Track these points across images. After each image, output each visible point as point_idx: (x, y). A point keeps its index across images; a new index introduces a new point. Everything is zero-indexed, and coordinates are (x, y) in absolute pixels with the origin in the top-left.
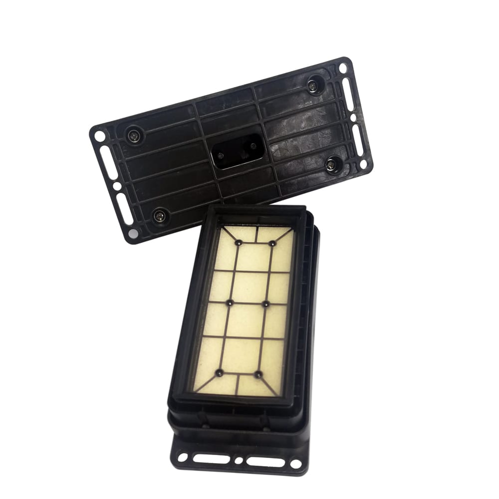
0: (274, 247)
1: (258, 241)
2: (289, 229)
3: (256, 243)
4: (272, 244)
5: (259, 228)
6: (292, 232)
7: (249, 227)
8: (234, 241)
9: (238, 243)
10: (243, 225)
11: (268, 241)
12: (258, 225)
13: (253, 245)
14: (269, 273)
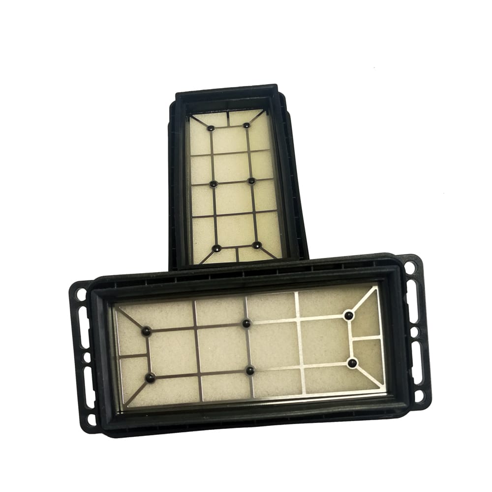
0: (249, 129)
1: (231, 125)
2: (261, 111)
3: (229, 126)
4: (246, 126)
5: (230, 113)
6: (265, 114)
7: (219, 113)
8: (206, 128)
9: (211, 129)
10: (212, 112)
11: (242, 123)
12: (228, 111)
13: (226, 129)
14: (249, 152)
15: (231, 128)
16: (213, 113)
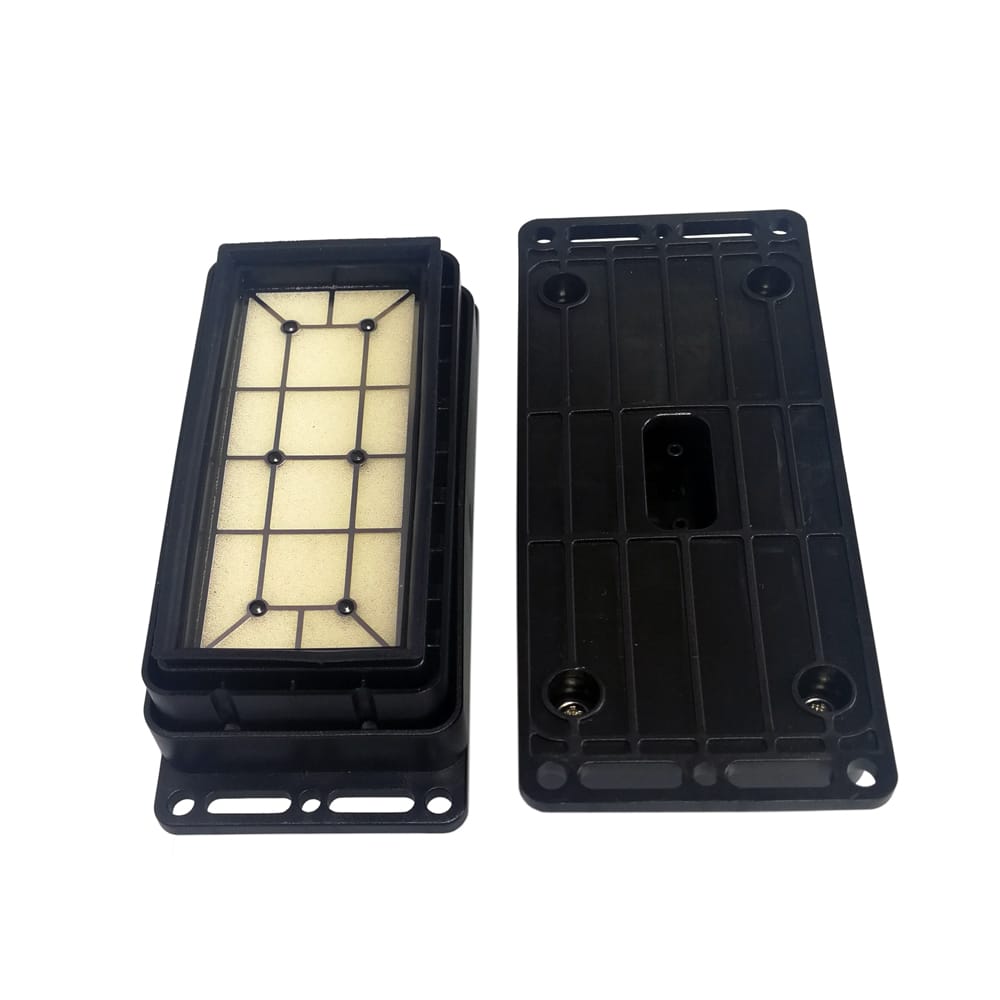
0: (372, 333)
1: (334, 323)
2: (403, 292)
3: (329, 325)
4: (368, 326)
5: (336, 292)
6: (411, 300)
7: (313, 293)
8: (280, 324)
9: (290, 327)
10: (298, 288)
11: (357, 320)
12: (333, 287)
13: (323, 331)
14: (363, 389)
15: (334, 330)
16: (301, 291)
